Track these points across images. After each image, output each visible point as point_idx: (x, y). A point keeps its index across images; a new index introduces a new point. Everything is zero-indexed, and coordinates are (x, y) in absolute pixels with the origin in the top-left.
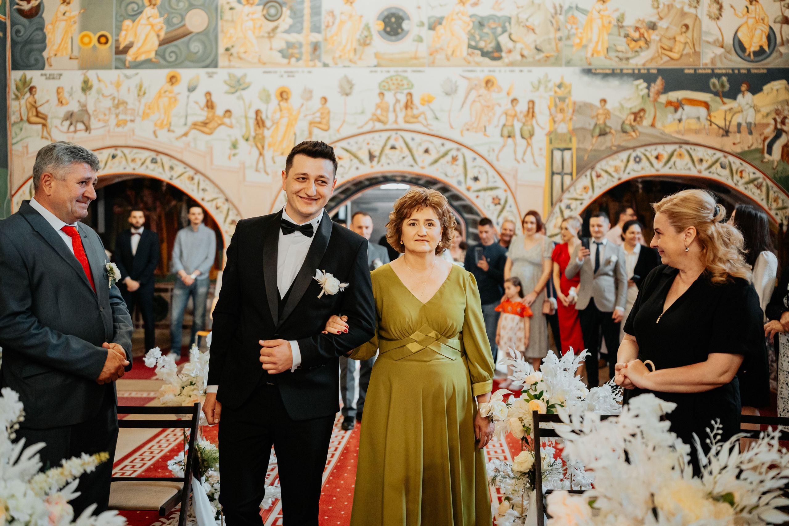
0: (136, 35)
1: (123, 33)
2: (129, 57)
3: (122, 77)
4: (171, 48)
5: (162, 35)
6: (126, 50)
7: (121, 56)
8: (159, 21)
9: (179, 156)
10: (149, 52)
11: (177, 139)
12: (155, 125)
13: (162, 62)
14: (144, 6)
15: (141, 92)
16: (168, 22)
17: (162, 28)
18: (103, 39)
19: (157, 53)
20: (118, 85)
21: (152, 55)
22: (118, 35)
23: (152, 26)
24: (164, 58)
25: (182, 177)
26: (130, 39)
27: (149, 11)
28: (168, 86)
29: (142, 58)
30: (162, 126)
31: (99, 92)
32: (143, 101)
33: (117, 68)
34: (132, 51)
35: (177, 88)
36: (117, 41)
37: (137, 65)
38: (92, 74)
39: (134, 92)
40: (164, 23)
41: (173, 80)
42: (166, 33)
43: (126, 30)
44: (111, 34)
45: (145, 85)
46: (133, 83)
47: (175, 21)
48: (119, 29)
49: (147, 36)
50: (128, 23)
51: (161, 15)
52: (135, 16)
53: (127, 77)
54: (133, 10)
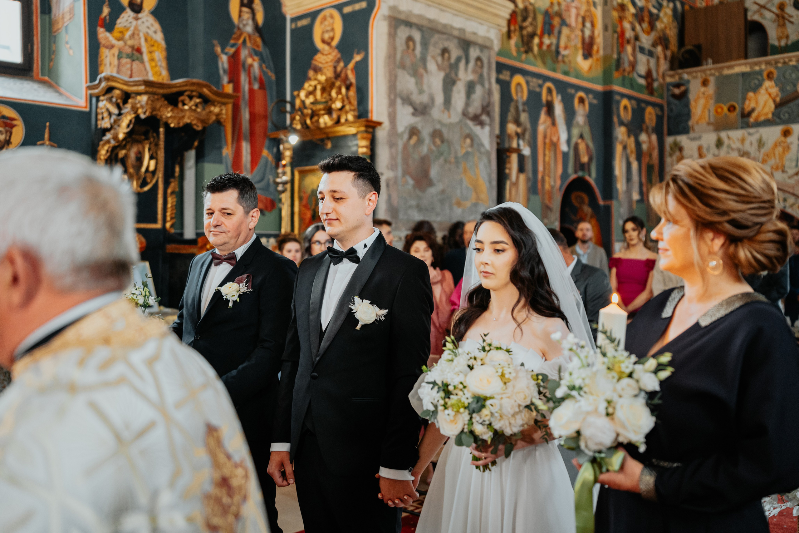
0: (757, 103)
1: (747, 102)
2: (752, 120)
3: (746, 134)
4: (785, 109)
5: (778, 100)
6: (749, 114)
7: (746, 120)
8: (774, 90)
9: (791, 191)
10: (766, 114)
11: (790, 177)
12: (772, 168)
13: (778, 120)
14: (763, 80)
15: (761, 144)
16: (782, 90)
17: (777, 95)
18: (732, 109)
19: (773, 114)
20: (743, 141)
21: (770, 116)
22: (743, 103)
23: (770, 94)
24: (779, 117)
25: (794, 207)
26: (753, 105)
27: (768, 84)
28: (783, 139)
29: (762, 118)
30: (777, 168)
31: (729, 146)
32: (763, 151)
33: (742, 128)
34: (754, 115)
35: (789, 140)
36: (743, 109)
37: (758, 124)
38: (723, 135)
39: (755, 144)
40: (779, 91)
41: (786, 133)
42: (781, 99)
43: (750, 100)
44: (738, 104)
45: (764, 138)
46: (754, 139)
47: (788, 88)
48: (744, 99)
49: (765, 103)
50: (751, 94)
51: (776, 85)
52: (756, 89)
53: (750, 134)
54: (755, 84)
